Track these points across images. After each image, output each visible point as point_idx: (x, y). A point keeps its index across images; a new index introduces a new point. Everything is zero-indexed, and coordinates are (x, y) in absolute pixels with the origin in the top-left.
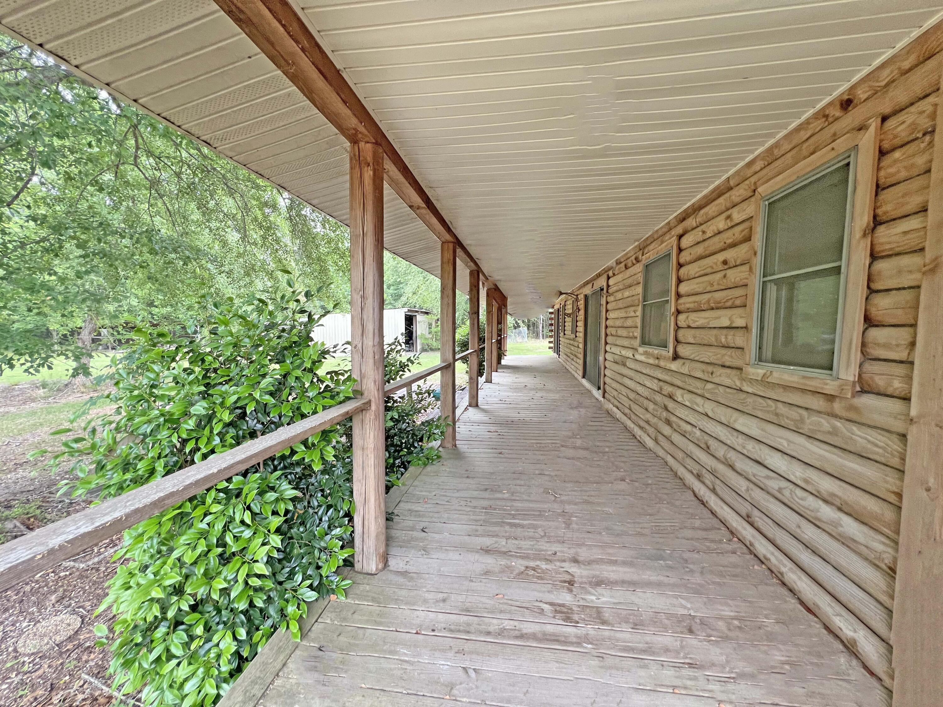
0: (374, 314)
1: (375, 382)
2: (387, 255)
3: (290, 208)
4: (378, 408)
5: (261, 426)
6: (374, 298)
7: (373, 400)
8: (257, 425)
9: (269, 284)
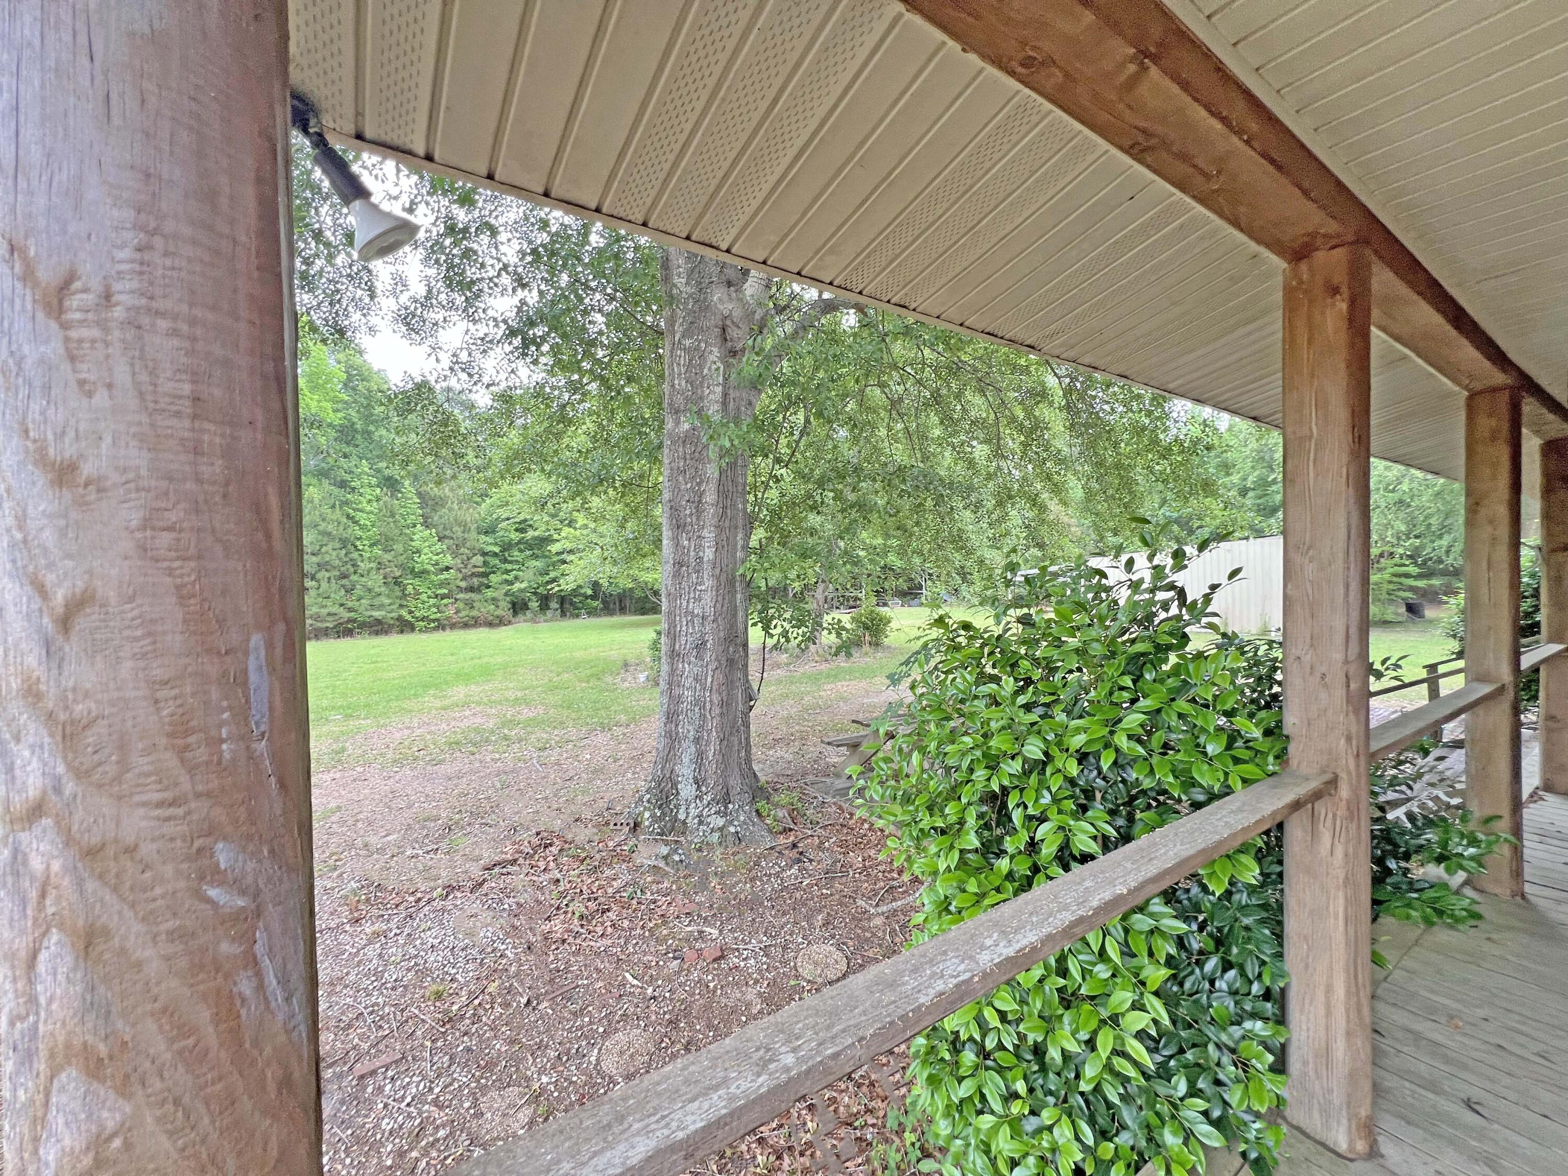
0: (1347, 595)
1: (1349, 739)
2: (1378, 467)
3: (1068, 391)
4: (1355, 791)
5: (1103, 783)
6: (1347, 561)
7: (1343, 775)
8: (1098, 780)
9: (1030, 514)
